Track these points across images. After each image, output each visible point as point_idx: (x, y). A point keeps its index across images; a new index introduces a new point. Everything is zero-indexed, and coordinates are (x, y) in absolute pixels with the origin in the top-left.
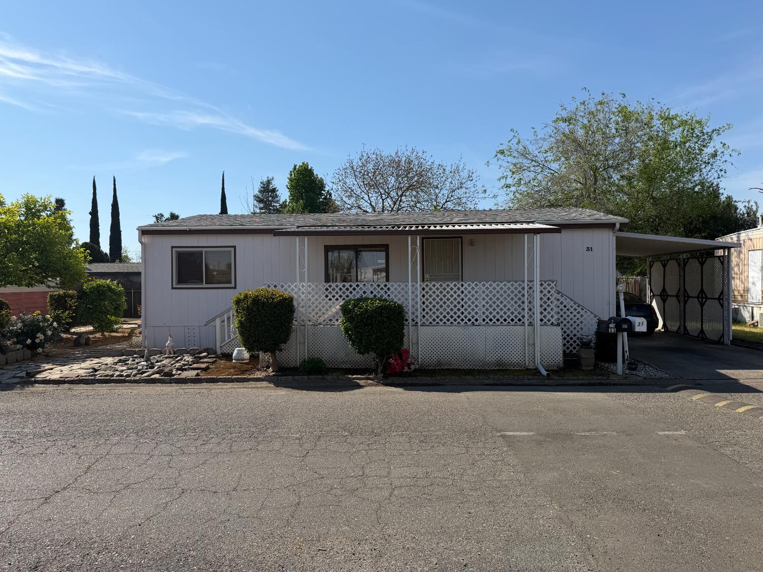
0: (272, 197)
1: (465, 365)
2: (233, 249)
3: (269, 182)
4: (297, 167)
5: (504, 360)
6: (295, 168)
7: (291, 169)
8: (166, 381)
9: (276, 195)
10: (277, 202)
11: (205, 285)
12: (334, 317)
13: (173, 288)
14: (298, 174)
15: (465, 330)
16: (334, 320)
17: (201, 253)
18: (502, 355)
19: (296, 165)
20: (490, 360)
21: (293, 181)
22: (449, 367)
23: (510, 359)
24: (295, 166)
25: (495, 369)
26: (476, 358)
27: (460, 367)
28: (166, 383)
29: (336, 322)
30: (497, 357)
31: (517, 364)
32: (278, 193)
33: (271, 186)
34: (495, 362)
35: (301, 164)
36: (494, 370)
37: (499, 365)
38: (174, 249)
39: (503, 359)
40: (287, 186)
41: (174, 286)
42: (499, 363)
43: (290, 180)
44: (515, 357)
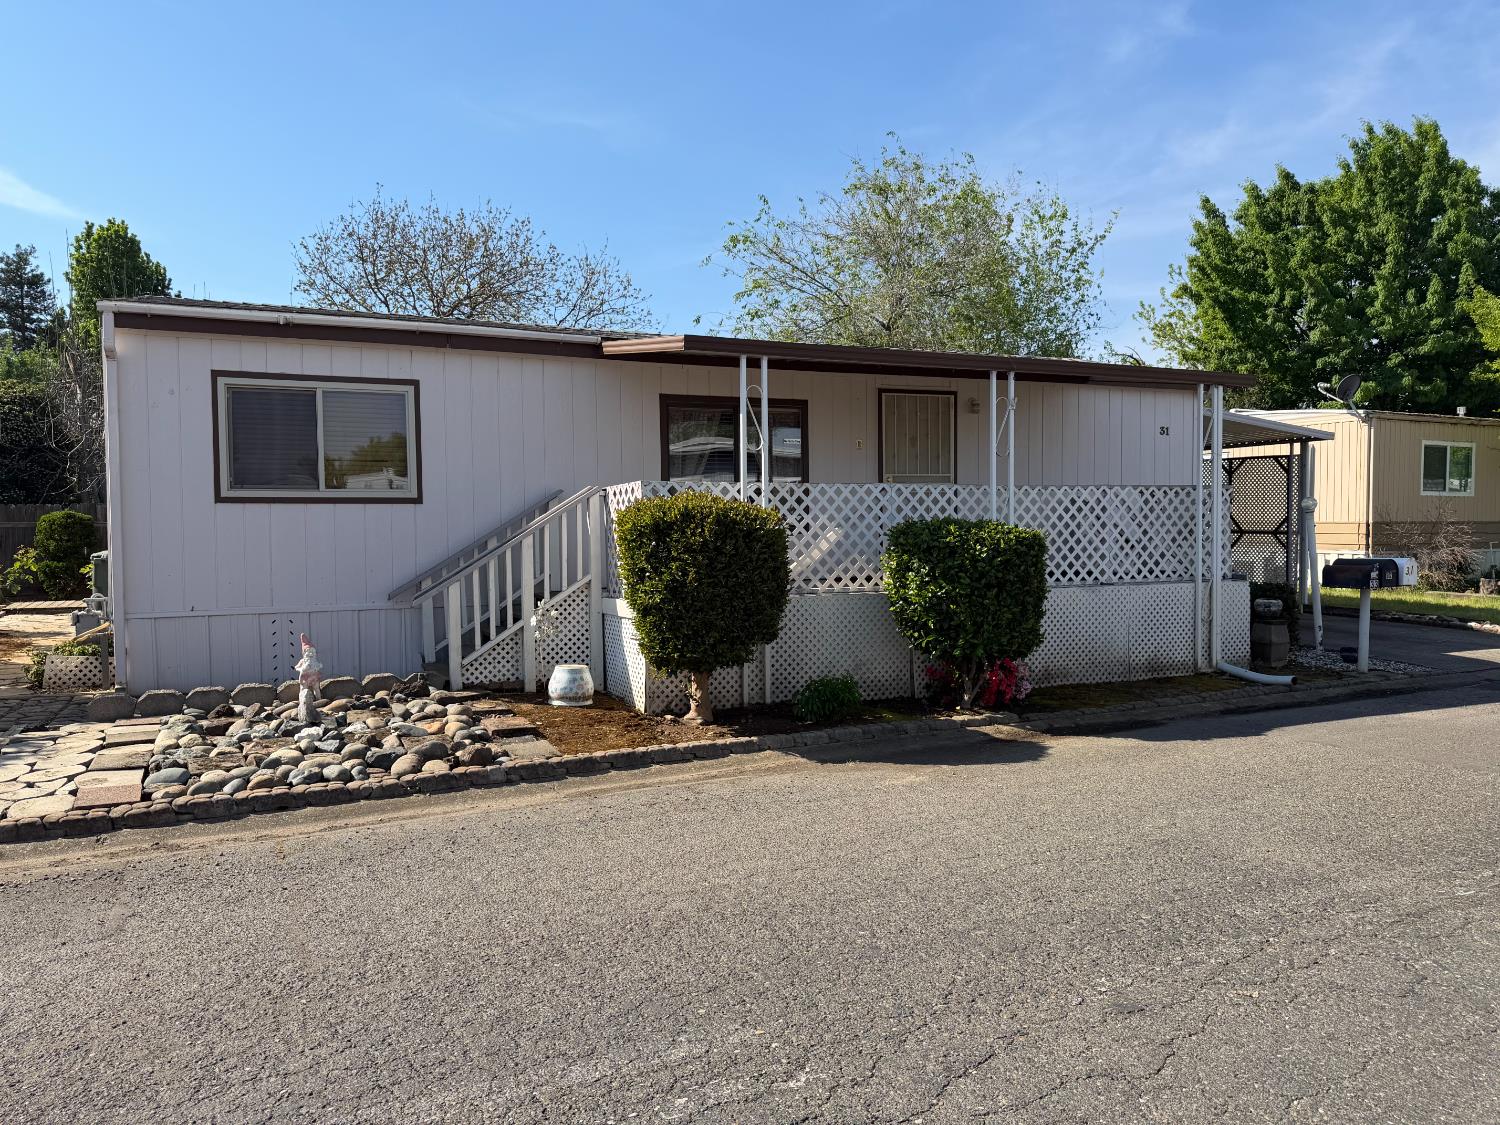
0: (34, 299)
1: (1094, 675)
2: (411, 389)
3: (22, 259)
4: (94, 230)
5: (1162, 659)
6: (89, 234)
7: (81, 230)
8: (492, 778)
9: (43, 292)
10: (45, 309)
11: (324, 492)
12: (815, 572)
13: (219, 499)
14: (100, 247)
15: (1093, 596)
16: (815, 581)
17: (312, 394)
19: (93, 224)
20: (1136, 661)
21: (86, 264)
22: (1065, 682)
24: (90, 227)
25: (1145, 679)
26: (1112, 657)
27: (1084, 680)
28: (498, 784)
29: (818, 584)
30: (1149, 652)
32: (48, 288)
33: (28, 269)
34: (1146, 663)
35: (106, 225)
36: (1143, 680)
37: (1152, 669)
38: (222, 381)
39: (1159, 655)
40: (67, 274)
41: (224, 493)
42: (1153, 666)
43: (78, 261)
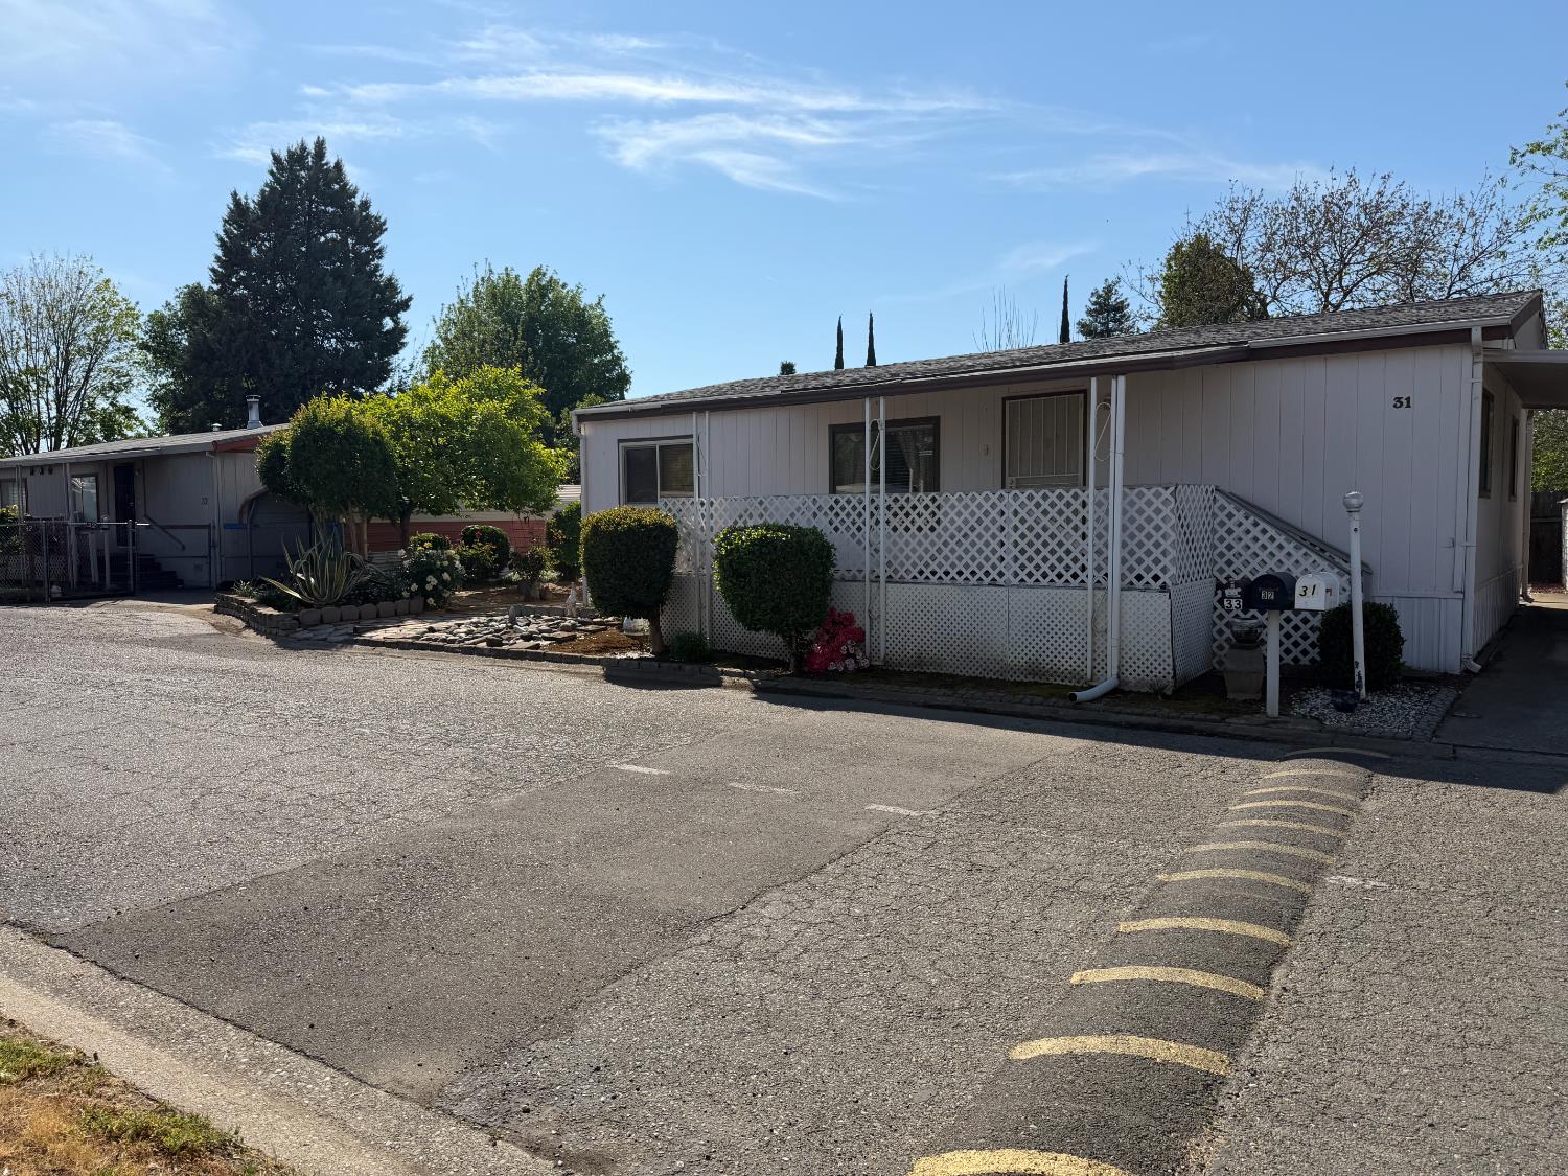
0: (1117, 322)
1: (968, 668)
3: (1109, 290)
5: (1044, 664)
6: (1178, 250)
7: (1170, 252)
9: (1125, 315)
15: (968, 595)
17: (654, 449)
18: (1041, 652)
20: (1016, 661)
22: (938, 670)
23: (1055, 661)
24: (1179, 245)
25: (1025, 680)
26: (988, 655)
27: (958, 672)
30: (1030, 655)
31: (1070, 673)
32: (1129, 311)
34: (1026, 666)
36: (1022, 682)
37: (1033, 673)
38: (621, 444)
39: (1041, 660)
42: (1034, 669)
44: (1067, 658)
